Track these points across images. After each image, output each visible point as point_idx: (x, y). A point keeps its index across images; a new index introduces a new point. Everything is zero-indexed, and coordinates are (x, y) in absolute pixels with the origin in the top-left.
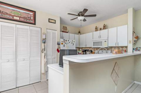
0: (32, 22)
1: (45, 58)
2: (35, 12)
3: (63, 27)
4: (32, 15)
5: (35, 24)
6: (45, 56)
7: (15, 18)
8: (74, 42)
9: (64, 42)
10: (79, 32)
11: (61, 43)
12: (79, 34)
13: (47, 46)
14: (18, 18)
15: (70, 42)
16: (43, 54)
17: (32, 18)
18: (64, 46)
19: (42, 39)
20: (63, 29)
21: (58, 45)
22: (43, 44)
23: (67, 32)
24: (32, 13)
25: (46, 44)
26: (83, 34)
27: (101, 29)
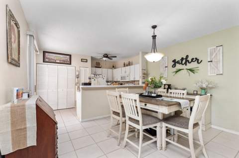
0: (68, 63)
1: (78, 89)
2: (71, 55)
3: (97, 63)
5: (70, 64)
7: (57, 61)
8: (104, 76)
9: (95, 76)
10: (113, 67)
11: (92, 77)
14: (59, 61)
15: (100, 77)
16: (77, 87)
17: (68, 60)
18: (95, 80)
20: (97, 65)
22: (77, 79)
23: (100, 68)
24: (68, 57)
25: (79, 79)
26: (118, 68)
27: (127, 66)
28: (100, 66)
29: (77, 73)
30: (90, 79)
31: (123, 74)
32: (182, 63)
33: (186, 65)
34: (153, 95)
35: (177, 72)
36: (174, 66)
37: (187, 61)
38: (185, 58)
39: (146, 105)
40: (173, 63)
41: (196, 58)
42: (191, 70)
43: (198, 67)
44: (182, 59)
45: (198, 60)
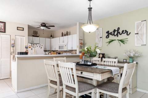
0: (2, 30)
1: (13, 59)
2: (5, 23)
3: (34, 32)
4: (3, 26)
5: (5, 32)
6: (13, 58)
8: (42, 46)
9: (32, 46)
10: (51, 36)
11: (29, 46)
12: (51, 37)
13: (16, 49)
15: (37, 46)
16: (12, 56)
17: (2, 28)
18: (32, 49)
19: (11, 44)
20: (34, 34)
21: (26, 49)
22: (12, 48)
23: (38, 37)
24: (2, 24)
25: (14, 48)
27: (65, 35)
28: (38, 35)
29: (13, 42)
30: (26, 48)
31: (61, 44)
32: (114, 35)
33: (118, 36)
34: (89, 63)
35: (110, 42)
36: (107, 37)
37: (118, 33)
38: (116, 30)
39: (82, 73)
40: (107, 34)
41: (126, 31)
42: (122, 41)
43: (127, 39)
44: (115, 31)
45: (127, 32)
